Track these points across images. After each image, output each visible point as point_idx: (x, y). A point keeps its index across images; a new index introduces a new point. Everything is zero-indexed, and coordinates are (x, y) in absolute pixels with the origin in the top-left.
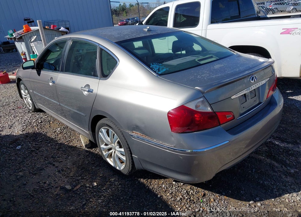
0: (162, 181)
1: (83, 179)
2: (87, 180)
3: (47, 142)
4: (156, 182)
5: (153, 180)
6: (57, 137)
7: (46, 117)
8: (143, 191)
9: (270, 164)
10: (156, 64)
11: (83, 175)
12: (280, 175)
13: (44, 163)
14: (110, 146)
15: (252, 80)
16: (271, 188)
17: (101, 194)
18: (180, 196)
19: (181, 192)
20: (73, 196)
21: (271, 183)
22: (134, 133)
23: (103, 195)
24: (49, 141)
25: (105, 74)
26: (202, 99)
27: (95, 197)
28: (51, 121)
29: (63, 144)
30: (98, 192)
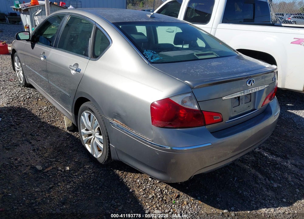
0: (138, 175)
1: (57, 161)
2: (61, 163)
3: (29, 119)
4: (131, 176)
5: (129, 173)
6: (42, 115)
7: (35, 93)
8: (116, 183)
9: (253, 174)
10: (150, 51)
11: (57, 157)
12: (261, 187)
13: (21, 139)
14: (90, 131)
15: (249, 83)
16: (249, 199)
17: (72, 179)
18: (153, 193)
19: (154, 190)
20: (42, 178)
21: (250, 194)
22: (114, 122)
23: (73, 181)
24: (32, 118)
25: (96, 55)
26: (189, 95)
27: (64, 182)
28: (39, 98)
29: (46, 123)
30: (68, 177)
